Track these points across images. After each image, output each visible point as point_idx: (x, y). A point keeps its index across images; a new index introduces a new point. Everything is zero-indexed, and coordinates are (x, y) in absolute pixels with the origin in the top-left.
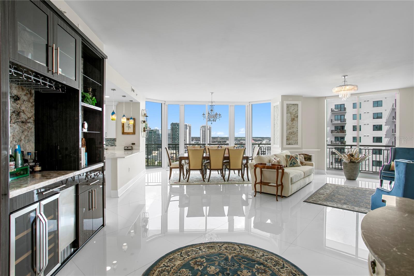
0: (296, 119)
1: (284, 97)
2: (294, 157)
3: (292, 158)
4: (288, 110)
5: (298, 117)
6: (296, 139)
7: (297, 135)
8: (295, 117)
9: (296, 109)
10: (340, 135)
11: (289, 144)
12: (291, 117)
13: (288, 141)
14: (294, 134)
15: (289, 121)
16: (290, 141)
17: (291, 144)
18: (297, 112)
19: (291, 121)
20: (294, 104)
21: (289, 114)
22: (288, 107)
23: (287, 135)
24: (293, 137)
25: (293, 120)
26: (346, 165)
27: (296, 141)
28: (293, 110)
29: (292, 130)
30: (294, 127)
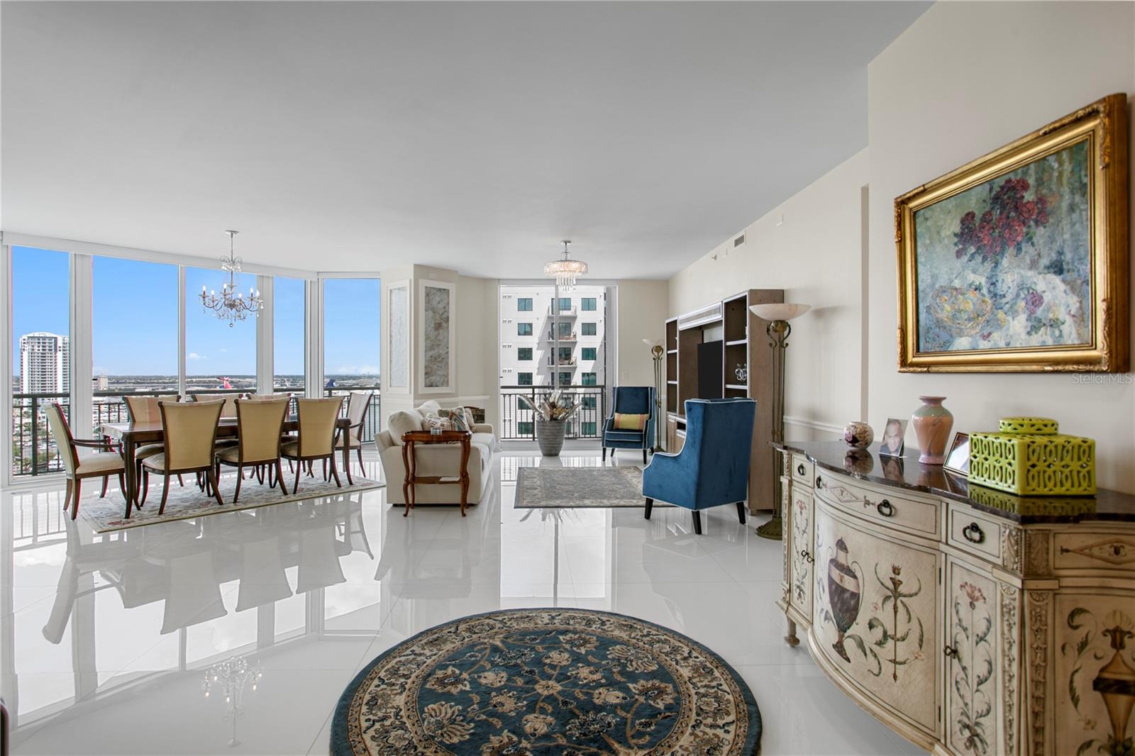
0: (444, 324)
1: (422, 270)
2: (457, 414)
3: (454, 417)
4: (429, 302)
5: (448, 320)
6: (446, 374)
7: (447, 364)
8: (442, 321)
9: (445, 301)
11: (430, 384)
12: (435, 320)
13: (428, 377)
14: (440, 361)
15: (430, 329)
17: (434, 385)
18: (446, 308)
19: (434, 329)
20: (440, 289)
21: (431, 313)
22: (427, 295)
23: (427, 363)
24: (440, 368)
25: (438, 326)
26: (543, 426)
27: (445, 378)
28: (439, 303)
29: (437, 350)
30: (439, 343)
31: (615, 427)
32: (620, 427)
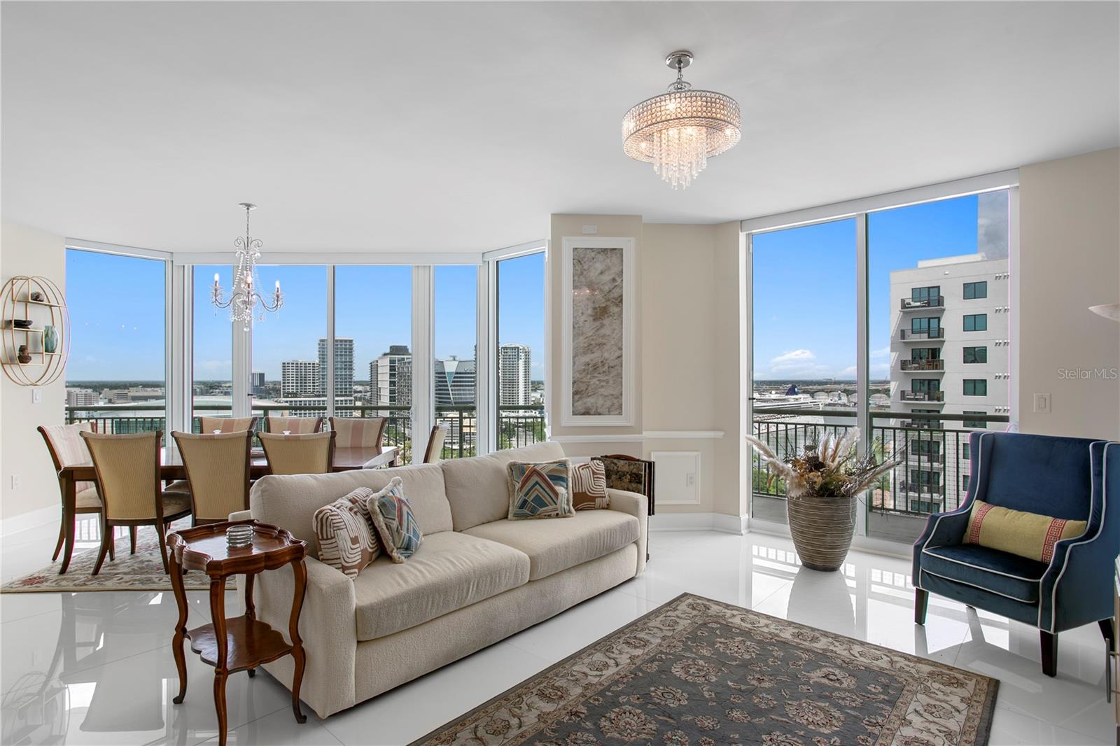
0: (614, 309)
1: (565, 221)
2: (543, 472)
3: (535, 478)
4: (582, 274)
5: (621, 301)
6: (616, 392)
7: (620, 375)
8: (608, 303)
9: (615, 270)
10: (928, 373)
11: (583, 411)
12: (594, 302)
13: (580, 398)
14: (604, 372)
16: (590, 401)
17: (592, 412)
18: (617, 281)
19: (592, 319)
20: (604, 251)
21: (585, 292)
22: (578, 262)
23: (578, 375)
24: (604, 384)
25: (601, 313)
27: (615, 401)
29: (598, 354)
30: (604, 341)
31: (966, 539)
32: (983, 541)
